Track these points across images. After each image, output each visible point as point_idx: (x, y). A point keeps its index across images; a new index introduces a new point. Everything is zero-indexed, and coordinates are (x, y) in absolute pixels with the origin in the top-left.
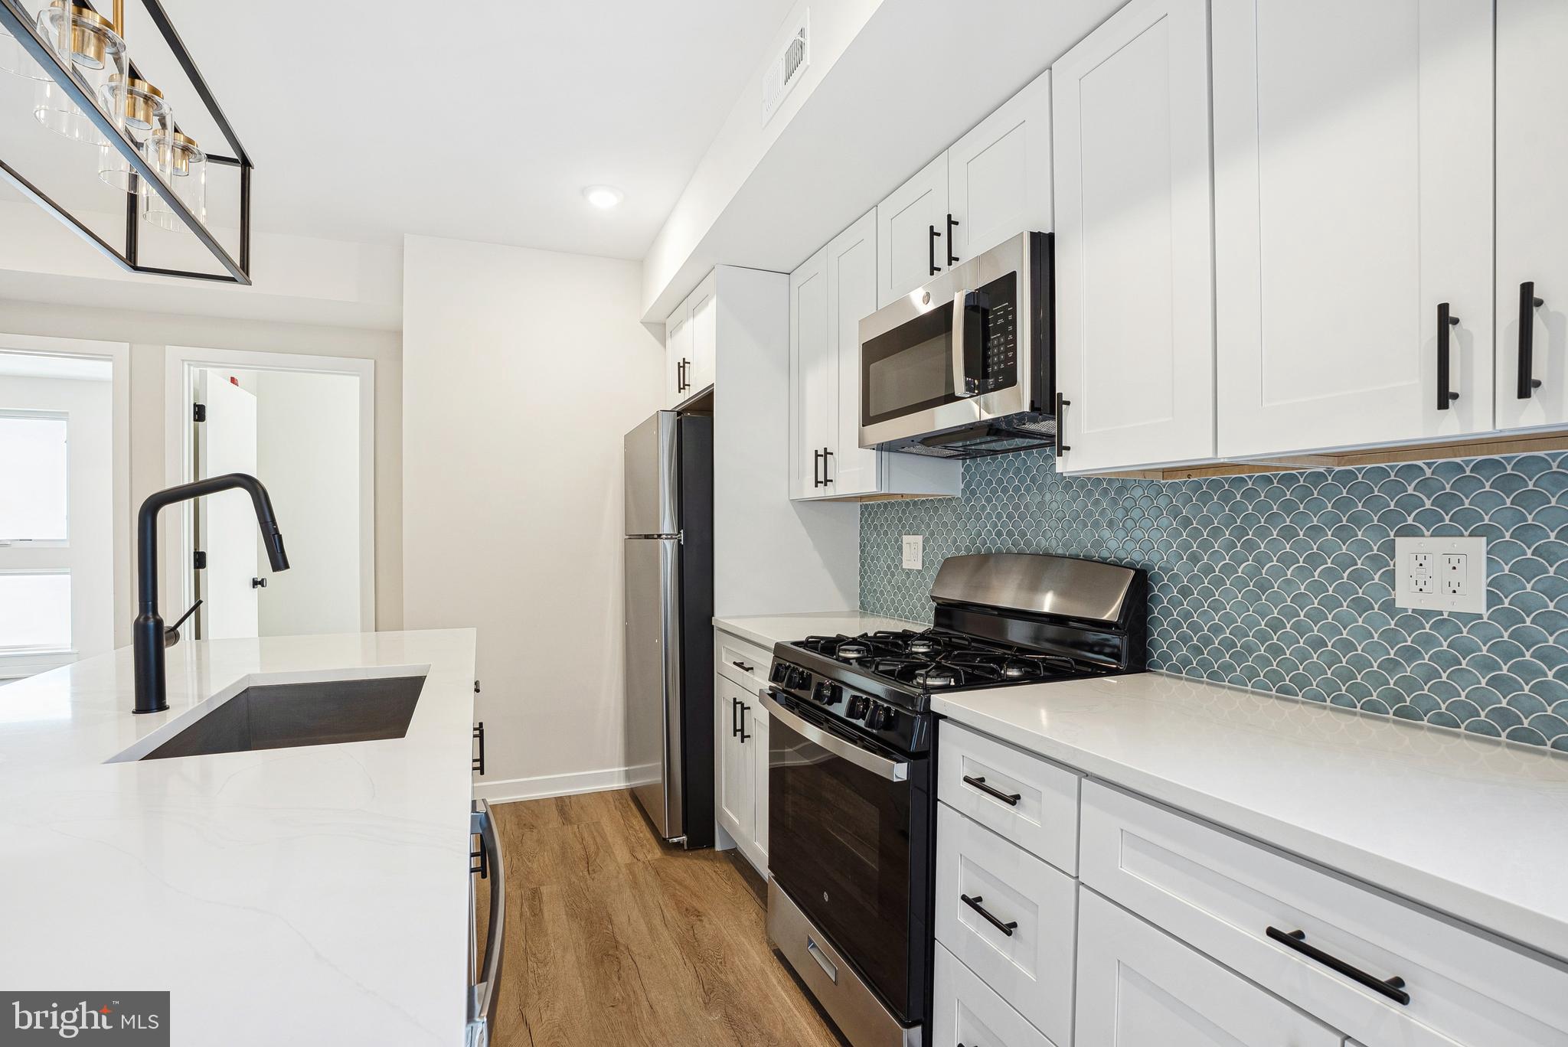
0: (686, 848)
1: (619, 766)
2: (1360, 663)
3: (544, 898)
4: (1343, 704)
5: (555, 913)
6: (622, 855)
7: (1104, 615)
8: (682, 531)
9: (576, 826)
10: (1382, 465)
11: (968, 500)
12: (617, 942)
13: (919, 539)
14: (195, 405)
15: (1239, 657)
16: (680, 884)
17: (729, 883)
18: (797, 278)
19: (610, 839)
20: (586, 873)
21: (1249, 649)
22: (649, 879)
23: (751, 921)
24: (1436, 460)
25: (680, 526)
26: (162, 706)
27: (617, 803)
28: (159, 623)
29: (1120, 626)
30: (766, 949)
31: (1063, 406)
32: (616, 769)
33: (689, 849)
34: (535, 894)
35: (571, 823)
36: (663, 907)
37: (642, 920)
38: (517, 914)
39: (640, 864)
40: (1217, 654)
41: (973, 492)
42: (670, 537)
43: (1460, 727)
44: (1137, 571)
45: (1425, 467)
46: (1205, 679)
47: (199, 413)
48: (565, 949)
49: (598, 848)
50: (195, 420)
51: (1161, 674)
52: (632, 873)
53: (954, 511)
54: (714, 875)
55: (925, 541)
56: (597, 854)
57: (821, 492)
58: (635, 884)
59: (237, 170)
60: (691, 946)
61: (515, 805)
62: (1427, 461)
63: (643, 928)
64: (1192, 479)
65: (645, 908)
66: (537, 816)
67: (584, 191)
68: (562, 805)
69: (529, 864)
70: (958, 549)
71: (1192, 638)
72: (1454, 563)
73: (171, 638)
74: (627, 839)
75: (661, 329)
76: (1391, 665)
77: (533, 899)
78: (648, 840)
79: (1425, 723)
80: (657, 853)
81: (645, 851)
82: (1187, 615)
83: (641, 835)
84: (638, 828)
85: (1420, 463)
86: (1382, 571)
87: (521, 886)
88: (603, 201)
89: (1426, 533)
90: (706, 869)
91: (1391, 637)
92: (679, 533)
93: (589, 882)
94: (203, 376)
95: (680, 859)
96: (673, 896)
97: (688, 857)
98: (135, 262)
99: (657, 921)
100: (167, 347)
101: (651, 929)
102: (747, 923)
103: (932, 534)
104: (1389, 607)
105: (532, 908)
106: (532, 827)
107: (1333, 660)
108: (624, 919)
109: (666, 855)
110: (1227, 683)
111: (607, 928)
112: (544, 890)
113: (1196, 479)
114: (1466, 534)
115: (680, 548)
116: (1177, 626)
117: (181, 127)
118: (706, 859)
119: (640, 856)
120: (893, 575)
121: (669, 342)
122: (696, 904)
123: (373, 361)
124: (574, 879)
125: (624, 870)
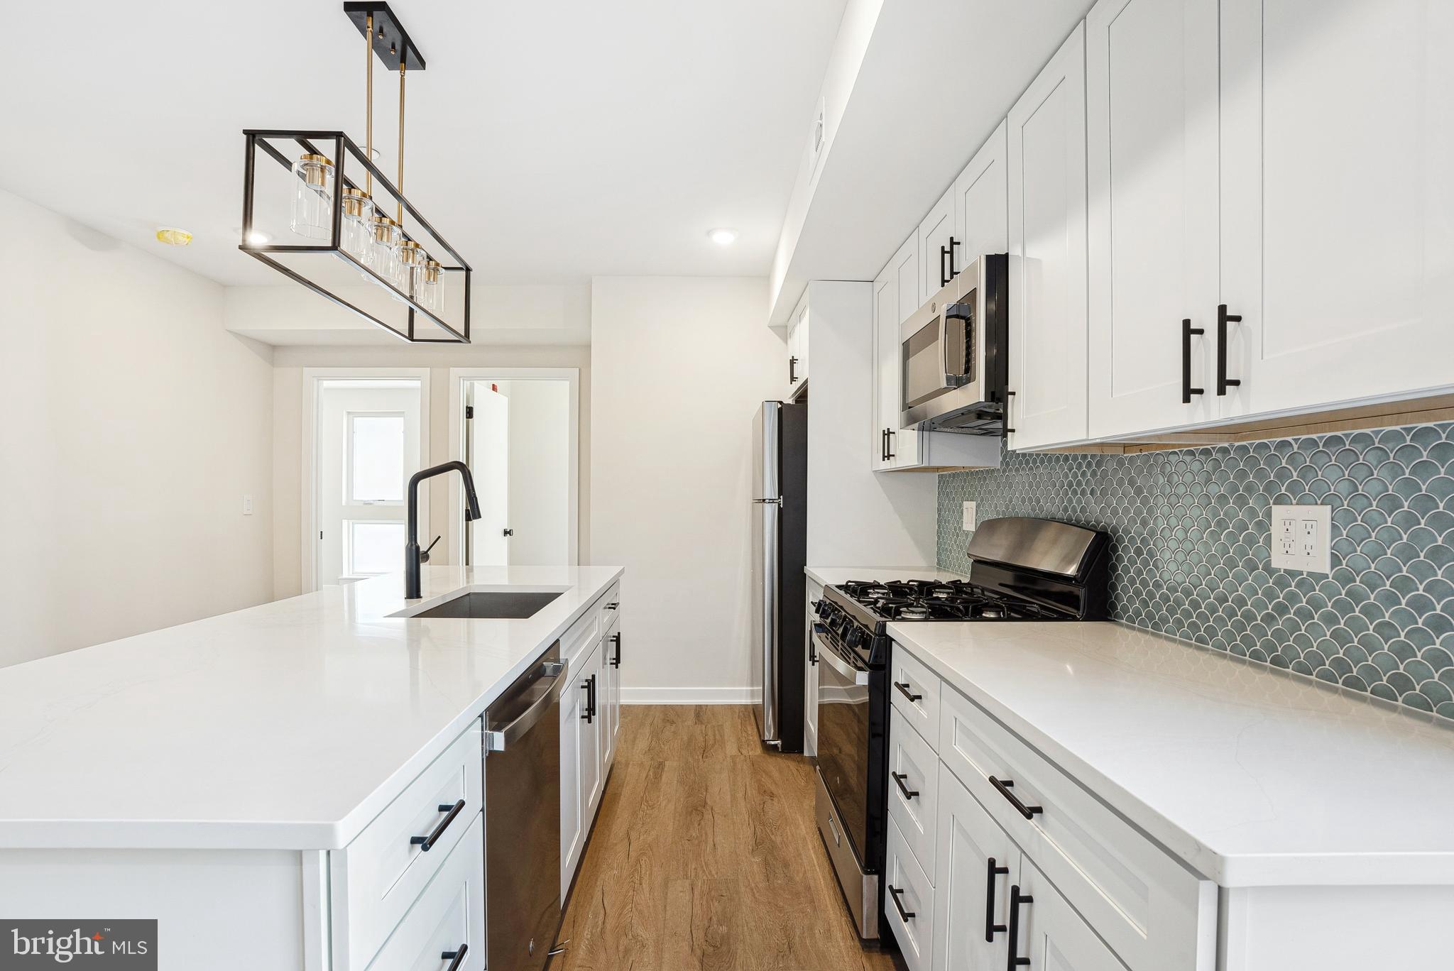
0: (780, 750)
1: (747, 686)
2: (1249, 617)
3: (666, 769)
4: (1238, 655)
5: (670, 778)
6: (731, 749)
7: (1069, 570)
8: (781, 497)
9: (704, 726)
10: (1265, 441)
11: (1004, 471)
12: (706, 803)
13: (974, 504)
14: (467, 407)
15: (1172, 611)
16: (767, 774)
17: (805, 779)
18: (877, 286)
19: (726, 738)
20: (700, 757)
21: (1178, 603)
22: (745, 767)
23: (810, 806)
24: (1300, 437)
25: (780, 493)
26: (419, 596)
27: (741, 714)
28: (418, 548)
29: (1079, 580)
30: (814, 825)
31: (1009, 396)
32: (745, 688)
33: (783, 752)
34: (661, 766)
35: (702, 723)
36: (748, 787)
37: (729, 793)
38: (644, 775)
39: (742, 757)
40: (1158, 607)
41: (1007, 464)
42: (772, 501)
43: (1312, 675)
44: (1098, 533)
45: (1293, 442)
46: (1150, 629)
47: (470, 412)
48: (669, 801)
49: (715, 742)
50: (467, 418)
51: (1122, 625)
52: (734, 763)
53: (995, 481)
54: (795, 772)
55: (978, 506)
56: (713, 746)
57: (887, 465)
58: (734, 769)
59: (464, 273)
60: (758, 816)
61: (665, 708)
62: (1295, 437)
63: (728, 798)
64: (1143, 454)
65: (734, 785)
66: (678, 716)
67: (709, 233)
68: (699, 711)
69: (663, 746)
70: (998, 513)
71: (1142, 593)
72: (1309, 529)
73: (424, 557)
74: (739, 739)
75: (784, 332)
76: (1269, 619)
77: (658, 768)
78: (754, 742)
79: (1290, 670)
80: (759, 750)
81: (749, 749)
82: (1139, 573)
83: (751, 738)
84: (750, 733)
85: (1289, 439)
86: (1264, 535)
87: (652, 759)
88: (723, 239)
89: (1294, 502)
90: (791, 767)
91: (1270, 595)
92: (779, 498)
93: (701, 763)
94: (472, 386)
95: (774, 758)
96: (759, 781)
97: (781, 757)
98: (413, 337)
99: (740, 795)
100: (451, 368)
101: (734, 798)
102: (807, 807)
103: (982, 500)
104: (1268, 568)
105: (655, 774)
106: (673, 722)
107: (1232, 614)
108: (717, 789)
109: (764, 753)
110: (1163, 633)
111: (702, 794)
112: (667, 763)
113: (1146, 453)
114: (1319, 502)
115: (780, 510)
116: (1132, 582)
117: (432, 255)
118: (794, 760)
119: (744, 752)
120: (958, 536)
121: (789, 342)
122: (773, 788)
123: (578, 369)
124: (690, 759)
125: (728, 759)
